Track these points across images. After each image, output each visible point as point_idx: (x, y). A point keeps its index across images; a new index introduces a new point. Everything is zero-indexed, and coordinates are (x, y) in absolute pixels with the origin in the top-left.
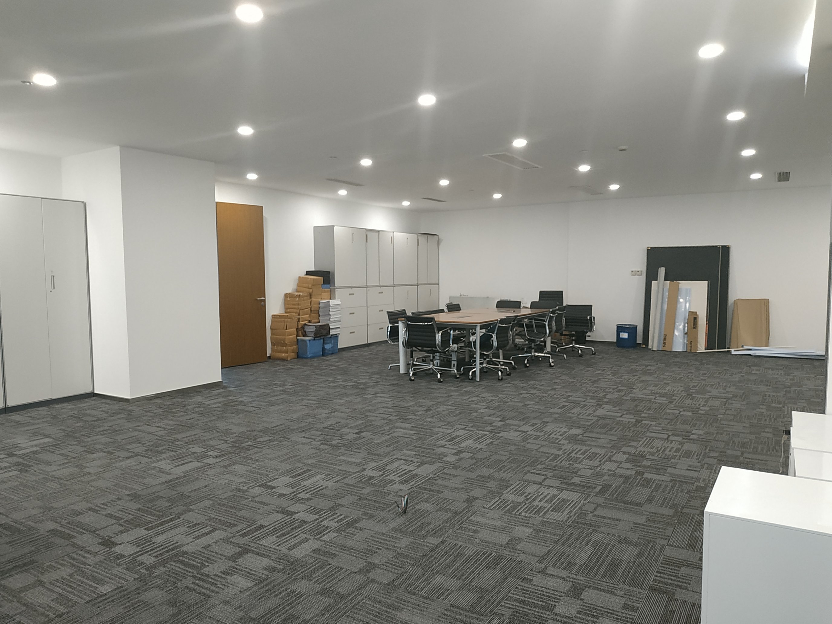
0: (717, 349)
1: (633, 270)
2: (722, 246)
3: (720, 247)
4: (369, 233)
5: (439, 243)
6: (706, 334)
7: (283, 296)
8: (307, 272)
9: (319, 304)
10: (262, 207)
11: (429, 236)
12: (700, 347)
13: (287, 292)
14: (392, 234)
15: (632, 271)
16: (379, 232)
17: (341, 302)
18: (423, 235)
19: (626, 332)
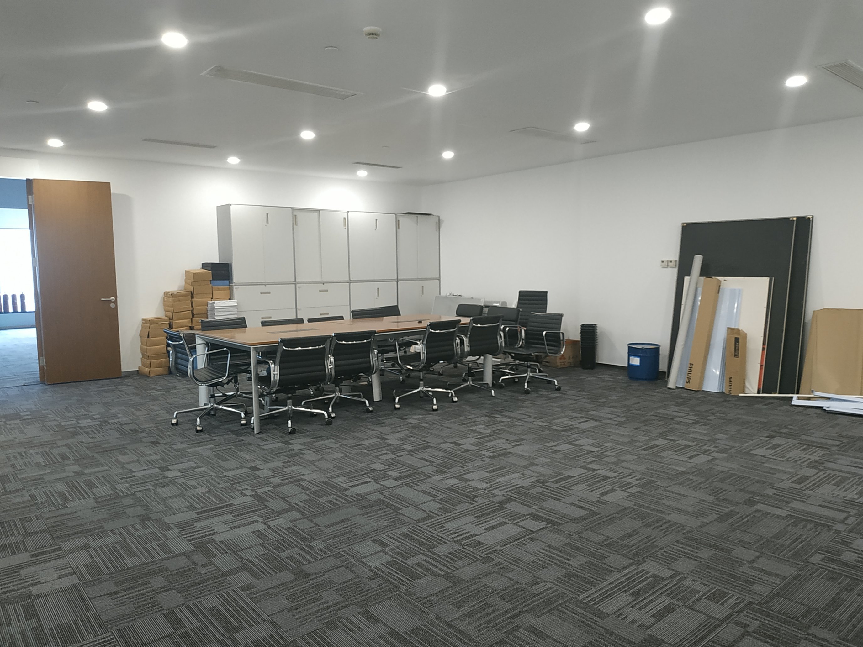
0: (779, 393)
1: (663, 259)
2: (798, 218)
3: (795, 219)
4: (299, 214)
5: (439, 223)
6: (761, 366)
7: (162, 294)
8: (203, 264)
9: (207, 306)
10: (109, 183)
11: (419, 216)
12: (750, 388)
13: (167, 290)
14: (346, 213)
15: (663, 262)
16: (319, 211)
17: (237, 303)
18: (406, 215)
19: (638, 356)
